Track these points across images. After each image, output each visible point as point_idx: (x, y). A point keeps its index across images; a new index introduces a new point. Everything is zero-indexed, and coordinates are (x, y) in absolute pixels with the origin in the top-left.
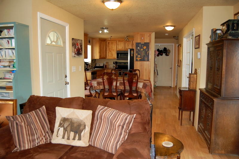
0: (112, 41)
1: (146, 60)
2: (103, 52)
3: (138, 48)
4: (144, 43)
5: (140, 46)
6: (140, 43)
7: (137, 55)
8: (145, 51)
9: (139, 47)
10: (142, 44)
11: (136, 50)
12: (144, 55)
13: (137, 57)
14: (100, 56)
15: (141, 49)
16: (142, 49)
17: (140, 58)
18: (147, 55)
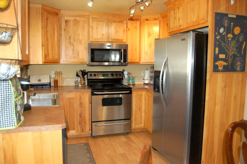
0: (77, 18)
1: (238, 69)
2: (53, 46)
3: (222, 30)
4: (235, 17)
5: (226, 25)
6: (227, 15)
7: (217, 52)
8: (238, 41)
9: (224, 27)
10: (231, 19)
11: (215, 36)
12: (234, 55)
13: (216, 59)
14: (46, 56)
15: (227, 34)
16: (230, 36)
17: (224, 63)
18: (241, 54)
